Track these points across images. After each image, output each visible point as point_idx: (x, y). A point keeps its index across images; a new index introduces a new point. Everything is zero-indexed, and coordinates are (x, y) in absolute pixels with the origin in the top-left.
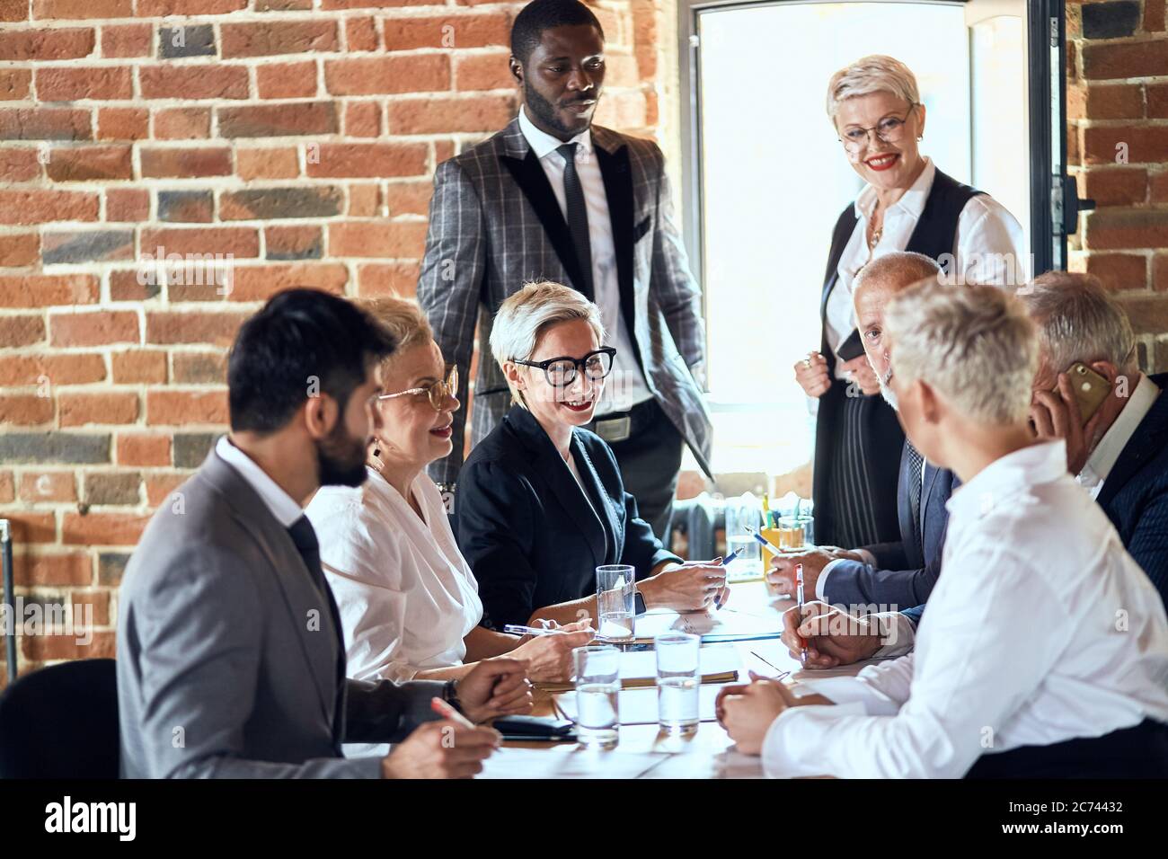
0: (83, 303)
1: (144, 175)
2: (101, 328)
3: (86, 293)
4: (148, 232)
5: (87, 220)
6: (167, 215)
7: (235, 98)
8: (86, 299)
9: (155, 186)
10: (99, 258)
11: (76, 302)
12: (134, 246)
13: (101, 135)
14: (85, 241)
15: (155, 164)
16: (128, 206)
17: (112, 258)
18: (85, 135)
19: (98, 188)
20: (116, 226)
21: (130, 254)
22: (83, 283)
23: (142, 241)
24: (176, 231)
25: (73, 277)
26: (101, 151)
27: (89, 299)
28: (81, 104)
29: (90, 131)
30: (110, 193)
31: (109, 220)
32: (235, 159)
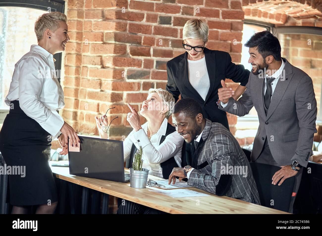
0: (136, 91)
1: (153, 56)
2: (139, 98)
3: (137, 88)
4: (153, 72)
5: (139, 67)
6: (158, 67)
7: (174, 37)
8: (137, 90)
9: (155, 59)
10: (141, 78)
11: (134, 90)
12: (150, 75)
13: (144, 44)
14: (138, 73)
15: (156, 53)
16: (149, 64)
17: (144, 79)
18: (140, 43)
19: (142, 58)
20: (145, 69)
21: (148, 78)
22: (136, 85)
23: (152, 74)
24: (160, 72)
25: (134, 83)
26: (143, 49)
27: (138, 90)
28: (139, 34)
29: (141, 43)
30: (145, 60)
31: (144, 68)
32: (174, 53)
